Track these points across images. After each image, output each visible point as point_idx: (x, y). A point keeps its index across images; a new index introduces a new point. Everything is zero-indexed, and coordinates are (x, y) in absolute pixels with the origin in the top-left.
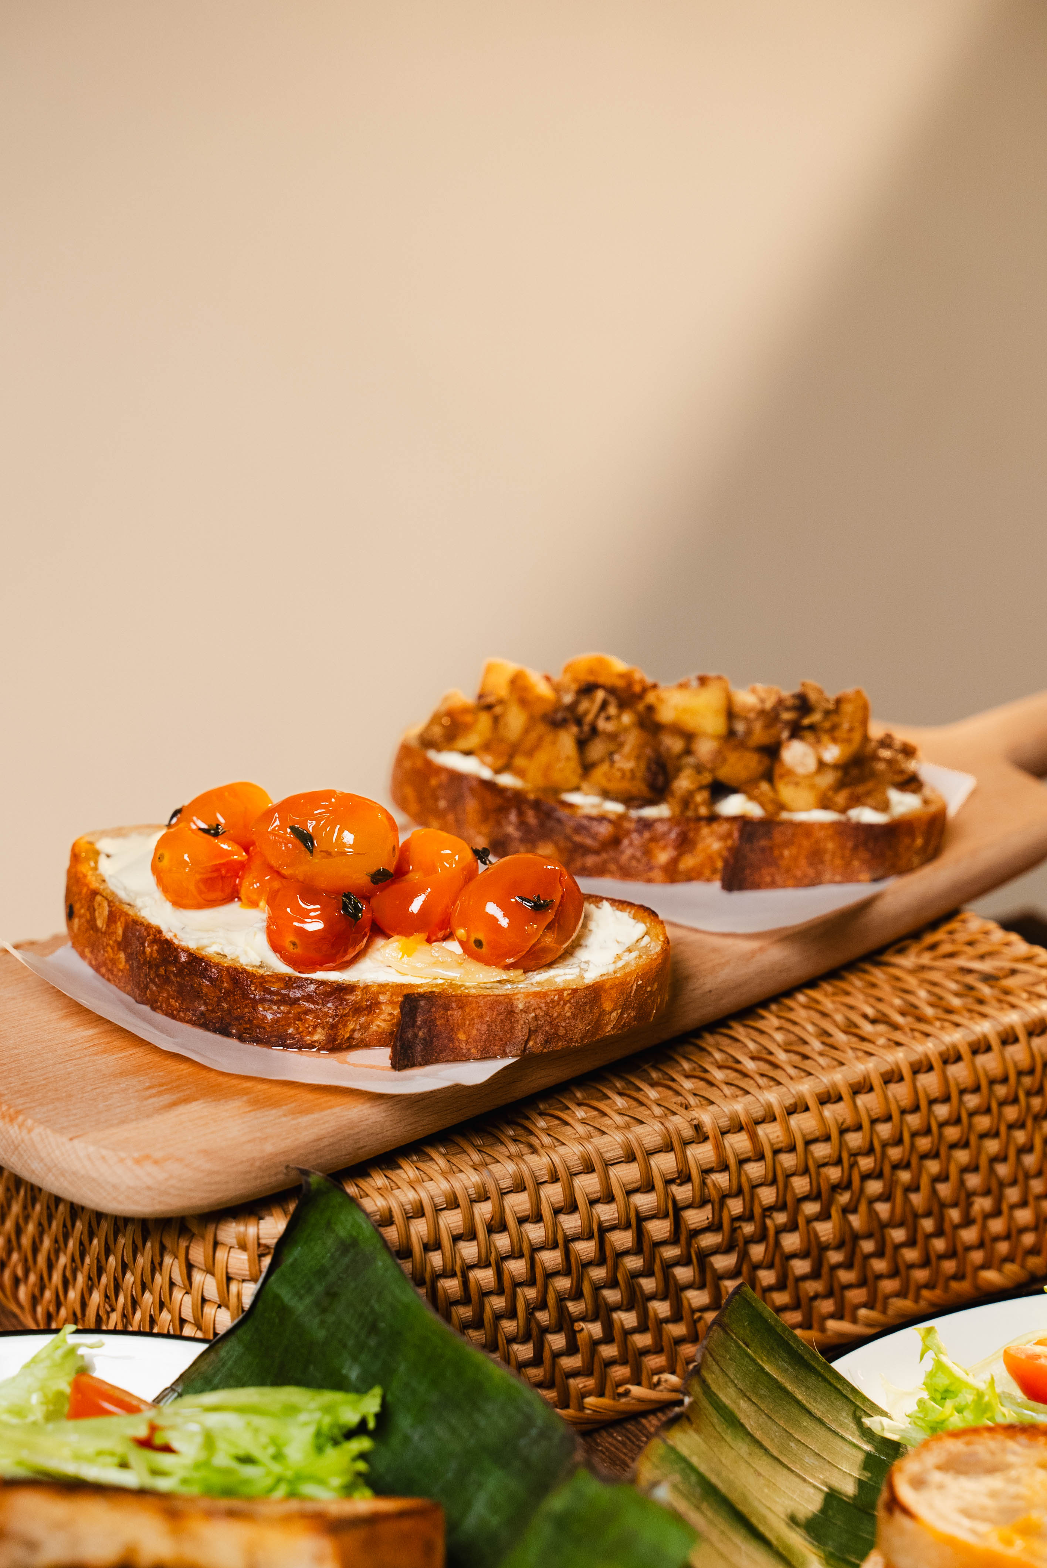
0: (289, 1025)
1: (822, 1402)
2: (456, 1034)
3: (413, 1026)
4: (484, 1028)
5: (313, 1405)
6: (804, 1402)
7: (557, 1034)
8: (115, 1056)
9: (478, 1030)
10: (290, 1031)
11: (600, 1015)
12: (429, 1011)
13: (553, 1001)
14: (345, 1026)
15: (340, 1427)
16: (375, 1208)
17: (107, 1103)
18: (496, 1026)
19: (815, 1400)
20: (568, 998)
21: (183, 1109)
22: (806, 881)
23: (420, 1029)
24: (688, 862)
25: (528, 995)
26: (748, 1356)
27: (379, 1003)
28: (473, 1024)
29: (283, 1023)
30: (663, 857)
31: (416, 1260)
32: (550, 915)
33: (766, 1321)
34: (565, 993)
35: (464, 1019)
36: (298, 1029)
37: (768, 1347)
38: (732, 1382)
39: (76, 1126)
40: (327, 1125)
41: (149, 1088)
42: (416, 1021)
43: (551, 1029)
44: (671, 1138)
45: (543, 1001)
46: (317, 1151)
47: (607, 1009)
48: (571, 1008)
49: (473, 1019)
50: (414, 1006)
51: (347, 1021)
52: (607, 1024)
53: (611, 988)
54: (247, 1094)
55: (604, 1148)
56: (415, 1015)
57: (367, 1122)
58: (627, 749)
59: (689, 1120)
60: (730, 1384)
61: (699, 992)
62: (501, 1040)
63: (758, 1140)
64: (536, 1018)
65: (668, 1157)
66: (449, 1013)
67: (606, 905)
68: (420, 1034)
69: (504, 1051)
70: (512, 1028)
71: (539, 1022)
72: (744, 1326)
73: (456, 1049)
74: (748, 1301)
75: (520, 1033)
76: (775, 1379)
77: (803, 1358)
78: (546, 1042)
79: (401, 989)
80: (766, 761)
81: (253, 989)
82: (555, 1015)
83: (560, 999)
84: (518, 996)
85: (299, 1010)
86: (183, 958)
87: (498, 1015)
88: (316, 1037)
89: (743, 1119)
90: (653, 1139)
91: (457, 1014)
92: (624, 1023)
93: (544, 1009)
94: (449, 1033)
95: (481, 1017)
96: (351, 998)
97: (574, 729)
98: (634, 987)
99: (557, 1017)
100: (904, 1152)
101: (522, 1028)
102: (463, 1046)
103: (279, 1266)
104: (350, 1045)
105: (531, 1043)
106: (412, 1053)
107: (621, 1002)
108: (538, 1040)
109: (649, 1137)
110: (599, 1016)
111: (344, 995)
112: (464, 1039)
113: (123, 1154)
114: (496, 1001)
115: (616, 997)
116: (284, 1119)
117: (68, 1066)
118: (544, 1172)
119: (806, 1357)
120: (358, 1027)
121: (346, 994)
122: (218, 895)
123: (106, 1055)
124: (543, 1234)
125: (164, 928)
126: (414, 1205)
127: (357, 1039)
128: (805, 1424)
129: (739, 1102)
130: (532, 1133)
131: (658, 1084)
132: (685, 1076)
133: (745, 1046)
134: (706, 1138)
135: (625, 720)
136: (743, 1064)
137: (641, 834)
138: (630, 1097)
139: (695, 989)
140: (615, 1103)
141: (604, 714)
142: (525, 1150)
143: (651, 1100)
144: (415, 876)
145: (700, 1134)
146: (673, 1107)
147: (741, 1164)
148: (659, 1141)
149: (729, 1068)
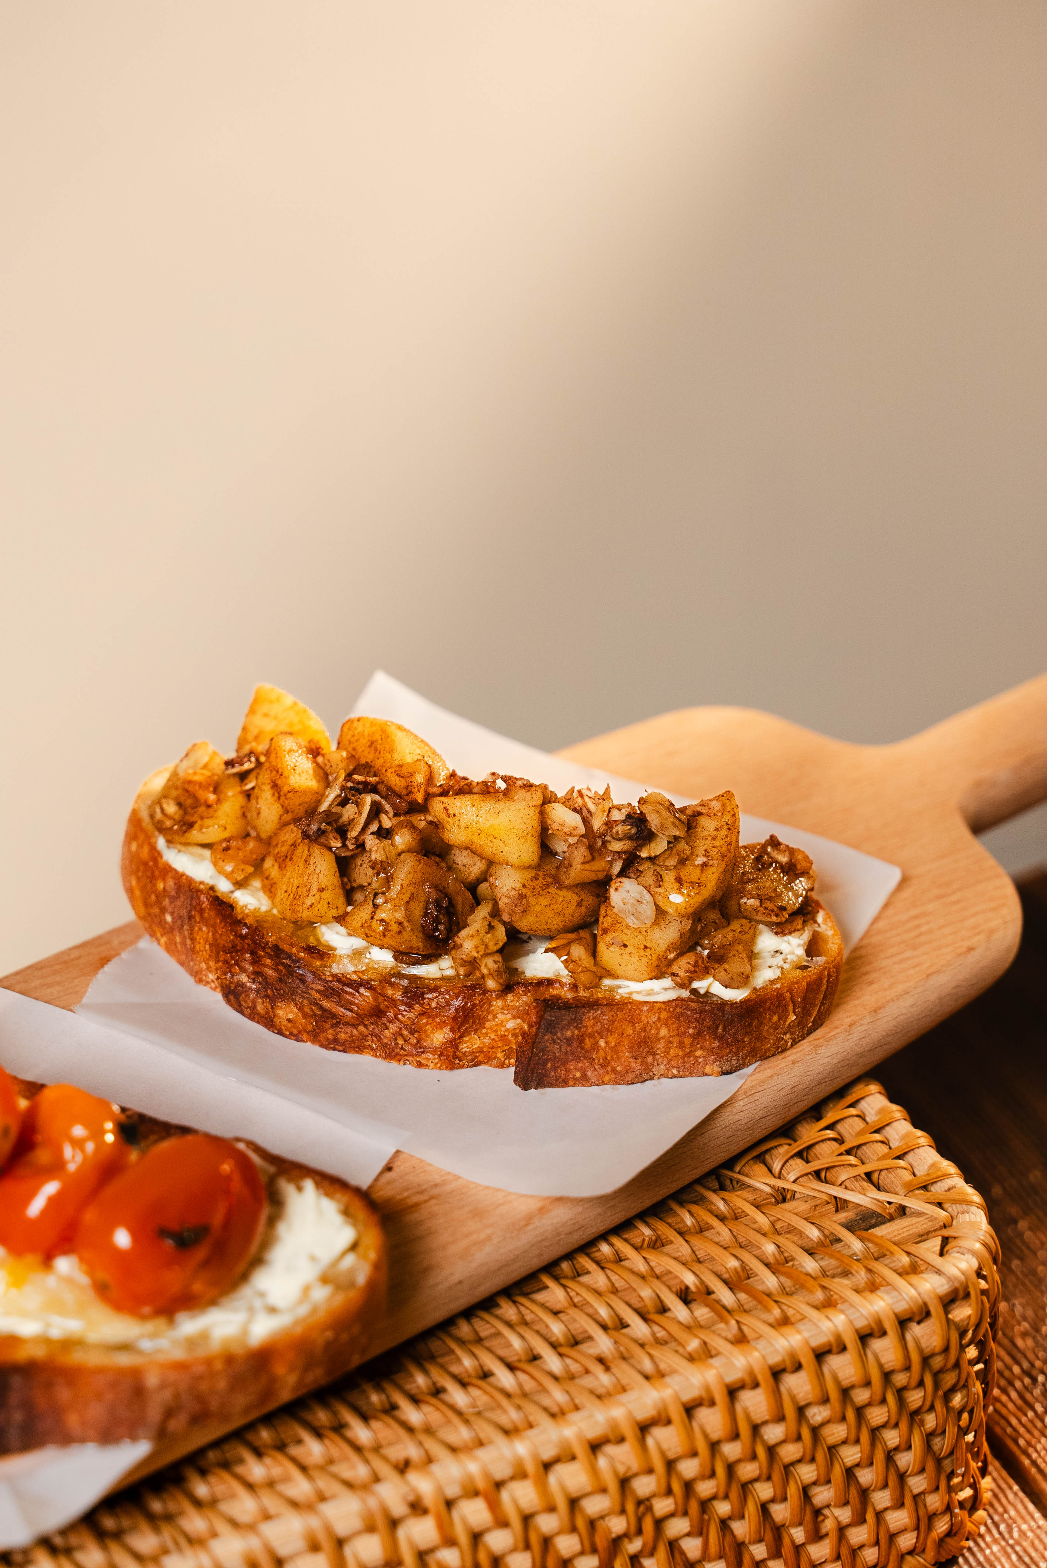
2: (65, 1416)
3: (5, 1406)
4: (103, 1409)
7: (209, 1409)
12: (26, 1390)
13: (200, 1373)
18: (120, 1406)
20: (220, 1371)
22: (630, 1076)
23: (13, 1411)
24: (471, 1043)
25: (164, 1365)
28: (89, 1404)
30: (439, 1037)
32: (201, 1253)
34: (217, 1364)
35: (74, 1397)
42: (10, 1400)
43: (199, 1405)
45: (187, 1373)
47: (280, 1375)
48: (225, 1381)
49: (87, 1398)
50: (5, 1383)
53: (285, 1348)
56: (8, 1392)
58: (395, 888)
59: (403, 1494)
62: (129, 1421)
64: (176, 1395)
65: (372, 1542)
66: (53, 1391)
67: (309, 1185)
68: (16, 1415)
69: (134, 1432)
70: (143, 1407)
71: (181, 1399)
73: (67, 1431)
75: (154, 1413)
78: (193, 1419)
80: (589, 900)
82: (204, 1390)
87: (123, 1393)
89: (481, 1484)
91: (65, 1393)
93: (188, 1383)
94: (55, 1415)
95: (99, 1396)
97: (336, 844)
99: (207, 1391)
100: (718, 1486)
101: (157, 1407)
102: (76, 1427)
105: (171, 1423)
107: (299, 1363)
108: (181, 1420)
110: (270, 1382)
112: (78, 1422)
115: (294, 1357)
129: (476, 1459)
130: (181, 1513)
131: (376, 1418)
132: (415, 1400)
133: (509, 1345)
134: (425, 1512)
135: (402, 840)
136: (499, 1380)
137: (410, 1006)
138: (332, 1440)
139: (438, 1284)
140: (309, 1453)
141: (374, 827)
142: (170, 1544)
143: (358, 1449)
144: (42, 1156)
145: (417, 1508)
146: (385, 1470)
147: (476, 1537)
148: (356, 1523)
149: (479, 1388)
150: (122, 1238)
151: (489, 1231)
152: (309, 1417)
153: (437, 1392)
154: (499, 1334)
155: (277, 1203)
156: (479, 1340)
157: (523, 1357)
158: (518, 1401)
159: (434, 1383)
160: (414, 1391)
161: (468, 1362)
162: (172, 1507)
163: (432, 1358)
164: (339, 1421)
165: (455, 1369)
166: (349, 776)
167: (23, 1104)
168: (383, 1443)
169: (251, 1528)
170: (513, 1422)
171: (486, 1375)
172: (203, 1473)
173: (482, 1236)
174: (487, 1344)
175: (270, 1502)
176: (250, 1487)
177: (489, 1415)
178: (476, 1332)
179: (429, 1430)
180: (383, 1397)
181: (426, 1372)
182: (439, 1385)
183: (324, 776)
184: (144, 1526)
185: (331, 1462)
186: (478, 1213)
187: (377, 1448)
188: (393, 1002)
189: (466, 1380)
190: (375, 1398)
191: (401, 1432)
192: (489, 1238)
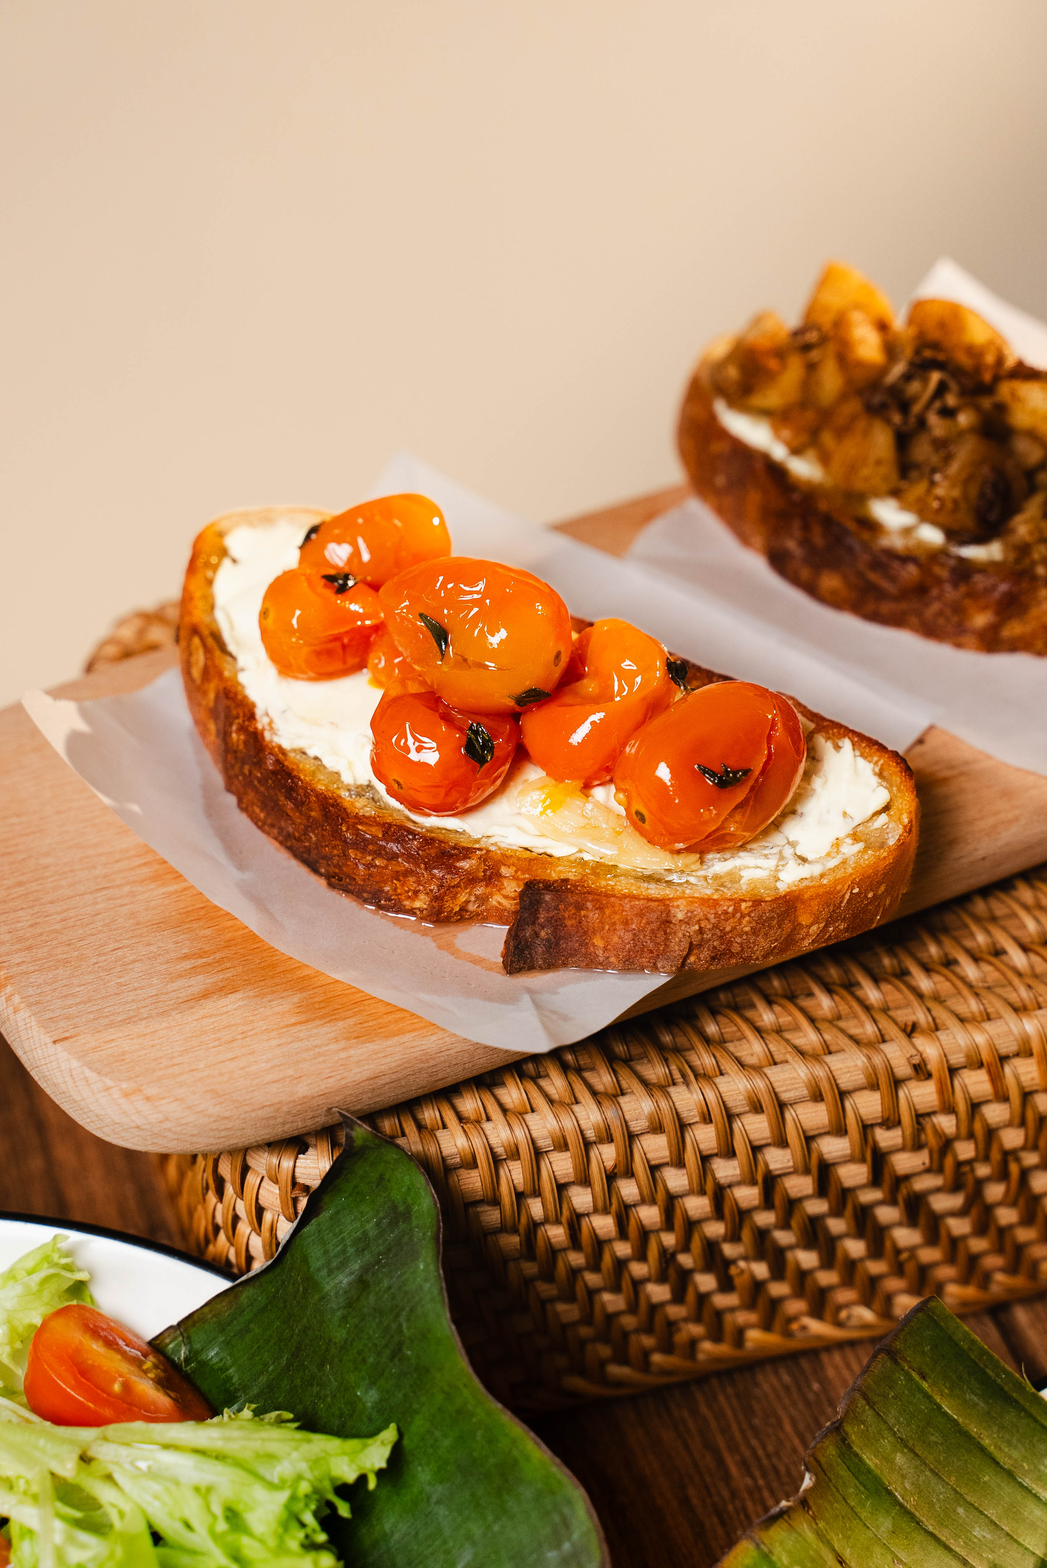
0: (385, 882)
1: (1019, 1445)
2: (591, 939)
3: (534, 923)
4: (628, 936)
5: (295, 1455)
6: (992, 1449)
7: (730, 950)
8: (164, 890)
9: (621, 937)
10: (387, 889)
11: (794, 928)
12: (556, 908)
13: (726, 913)
14: (454, 897)
15: (332, 1480)
16: (455, 1150)
17: (122, 980)
18: (645, 936)
19: (1009, 1443)
20: (746, 912)
21: (210, 1006)
23: (543, 928)
24: (1014, 629)
25: (692, 900)
26: (921, 1390)
27: (500, 875)
28: (615, 929)
29: (377, 879)
31: (505, 1211)
32: (741, 794)
33: (957, 1345)
34: (743, 905)
35: (601, 922)
36: (395, 889)
37: (954, 1377)
38: (891, 1429)
39: (68, 1018)
40: (389, 1059)
41: (186, 957)
42: (538, 918)
43: (722, 944)
44: (877, 1079)
45: (713, 911)
46: (374, 1089)
47: (804, 923)
48: (750, 923)
49: (614, 924)
50: (536, 900)
51: (457, 893)
52: (803, 939)
53: (811, 898)
54: (302, 990)
55: (782, 1086)
56: (538, 910)
57: (448, 1053)
58: (954, 467)
59: (908, 1056)
60: (886, 1433)
61: (965, 861)
62: (651, 952)
63: (1002, 1085)
64: (701, 931)
65: (872, 1099)
66: (583, 913)
68: (542, 934)
69: (655, 964)
70: (667, 939)
71: (705, 936)
72: (924, 1352)
73: (590, 954)
74: (935, 1320)
75: (677, 946)
76: (955, 1420)
77: (1002, 1389)
78: (713, 958)
79: (529, 864)
81: (344, 829)
82: (728, 929)
83: (736, 910)
84: (679, 903)
85: (398, 869)
86: (270, 763)
87: (648, 923)
88: (417, 904)
89: (986, 1056)
90: (854, 1078)
91: (593, 916)
92: (830, 936)
93: (713, 921)
94: (582, 936)
95: (626, 923)
96: (465, 864)
97: (897, 418)
98: (847, 897)
99: (731, 931)
101: (680, 941)
102: (600, 952)
103: (317, 1216)
104: (463, 917)
105: (692, 959)
106: (530, 954)
107: (825, 914)
108: (702, 956)
109: (849, 1075)
110: (791, 931)
111: (454, 861)
112: (602, 946)
113: (110, 1083)
114: (647, 908)
115: (818, 910)
116: (333, 1047)
117: (99, 900)
118: (695, 1112)
119: (1006, 1388)
120: (473, 898)
121: (458, 860)
122: (338, 666)
123: (152, 886)
124: (686, 1182)
125: (259, 712)
126: (508, 1149)
127: (472, 912)
128: (986, 1478)
129: (984, 1031)
130: (692, 1048)
131: (886, 980)
132: (927, 969)
133: (1023, 926)
134: (929, 1076)
135: (964, 419)
136: (1011, 959)
137: (955, 585)
138: (842, 998)
139: (962, 857)
140: (820, 1005)
141: (937, 405)
142: (677, 1076)
143: (868, 1008)
144: (589, 686)
145: (921, 1071)
146: (892, 1030)
147: (975, 1107)
148: (860, 1078)
149: (990, 963)
150: (663, 772)
151: (1017, 812)
152: (821, 973)
153: (949, 963)
154: (1014, 915)
155: (814, 758)
156: (994, 919)
157: (1036, 939)
158: (1030, 981)
159: (946, 955)
160: (926, 960)
161: (981, 939)
162: (681, 1040)
163: (946, 930)
164: (849, 979)
165: (969, 944)
166: (918, 352)
167: (575, 636)
168: (890, 1005)
169: (758, 1069)
170: (972, 1013)
171: (998, 952)
172: (714, 1013)
173: (1010, 816)
174: (1003, 923)
175: (777, 1048)
176: (759, 1031)
177: (999, 990)
178: (990, 910)
179: (937, 998)
180: (895, 962)
181: (939, 943)
182: (950, 957)
183: (890, 349)
184: (653, 1054)
185: (839, 1017)
186: (1007, 793)
187: (885, 1010)
188: (939, 581)
189: (978, 955)
190: (887, 962)
191: (911, 997)
192: (1017, 819)
